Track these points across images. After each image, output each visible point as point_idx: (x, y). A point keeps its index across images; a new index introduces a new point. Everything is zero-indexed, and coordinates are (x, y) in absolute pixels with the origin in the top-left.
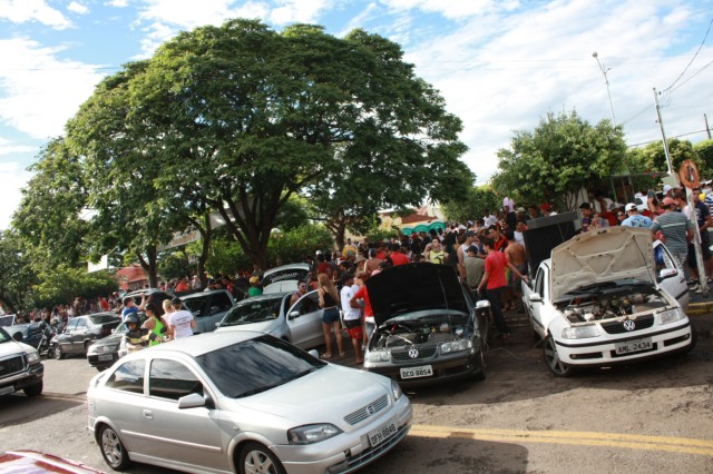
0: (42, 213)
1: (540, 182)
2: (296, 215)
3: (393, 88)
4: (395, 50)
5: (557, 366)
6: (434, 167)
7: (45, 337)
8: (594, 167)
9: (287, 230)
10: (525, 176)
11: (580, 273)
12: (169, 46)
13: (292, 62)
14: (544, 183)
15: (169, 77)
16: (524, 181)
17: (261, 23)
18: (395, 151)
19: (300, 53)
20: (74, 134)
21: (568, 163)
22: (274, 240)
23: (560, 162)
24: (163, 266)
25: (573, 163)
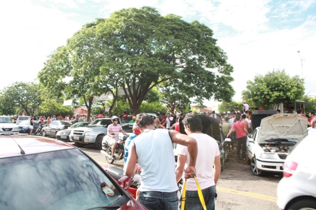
0: (50, 74)
1: (263, 96)
2: (154, 97)
3: (207, 47)
4: (210, 32)
5: (255, 171)
6: (218, 85)
7: (40, 127)
8: (289, 94)
9: (150, 102)
10: (257, 93)
11: (273, 132)
12: (116, 13)
13: (166, 28)
14: (265, 97)
15: (114, 26)
16: (256, 95)
17: (156, 10)
18: (202, 73)
19: (170, 25)
20: (70, 43)
21: (277, 90)
22: (143, 105)
23: (274, 89)
24: (94, 110)
25: (279, 91)
